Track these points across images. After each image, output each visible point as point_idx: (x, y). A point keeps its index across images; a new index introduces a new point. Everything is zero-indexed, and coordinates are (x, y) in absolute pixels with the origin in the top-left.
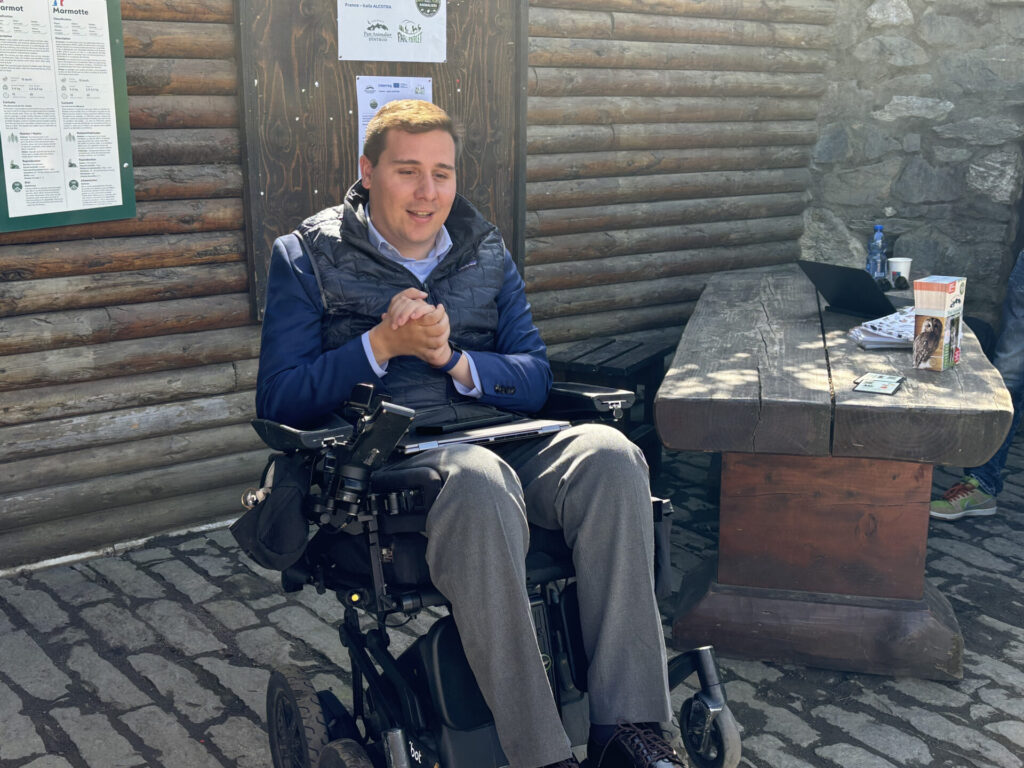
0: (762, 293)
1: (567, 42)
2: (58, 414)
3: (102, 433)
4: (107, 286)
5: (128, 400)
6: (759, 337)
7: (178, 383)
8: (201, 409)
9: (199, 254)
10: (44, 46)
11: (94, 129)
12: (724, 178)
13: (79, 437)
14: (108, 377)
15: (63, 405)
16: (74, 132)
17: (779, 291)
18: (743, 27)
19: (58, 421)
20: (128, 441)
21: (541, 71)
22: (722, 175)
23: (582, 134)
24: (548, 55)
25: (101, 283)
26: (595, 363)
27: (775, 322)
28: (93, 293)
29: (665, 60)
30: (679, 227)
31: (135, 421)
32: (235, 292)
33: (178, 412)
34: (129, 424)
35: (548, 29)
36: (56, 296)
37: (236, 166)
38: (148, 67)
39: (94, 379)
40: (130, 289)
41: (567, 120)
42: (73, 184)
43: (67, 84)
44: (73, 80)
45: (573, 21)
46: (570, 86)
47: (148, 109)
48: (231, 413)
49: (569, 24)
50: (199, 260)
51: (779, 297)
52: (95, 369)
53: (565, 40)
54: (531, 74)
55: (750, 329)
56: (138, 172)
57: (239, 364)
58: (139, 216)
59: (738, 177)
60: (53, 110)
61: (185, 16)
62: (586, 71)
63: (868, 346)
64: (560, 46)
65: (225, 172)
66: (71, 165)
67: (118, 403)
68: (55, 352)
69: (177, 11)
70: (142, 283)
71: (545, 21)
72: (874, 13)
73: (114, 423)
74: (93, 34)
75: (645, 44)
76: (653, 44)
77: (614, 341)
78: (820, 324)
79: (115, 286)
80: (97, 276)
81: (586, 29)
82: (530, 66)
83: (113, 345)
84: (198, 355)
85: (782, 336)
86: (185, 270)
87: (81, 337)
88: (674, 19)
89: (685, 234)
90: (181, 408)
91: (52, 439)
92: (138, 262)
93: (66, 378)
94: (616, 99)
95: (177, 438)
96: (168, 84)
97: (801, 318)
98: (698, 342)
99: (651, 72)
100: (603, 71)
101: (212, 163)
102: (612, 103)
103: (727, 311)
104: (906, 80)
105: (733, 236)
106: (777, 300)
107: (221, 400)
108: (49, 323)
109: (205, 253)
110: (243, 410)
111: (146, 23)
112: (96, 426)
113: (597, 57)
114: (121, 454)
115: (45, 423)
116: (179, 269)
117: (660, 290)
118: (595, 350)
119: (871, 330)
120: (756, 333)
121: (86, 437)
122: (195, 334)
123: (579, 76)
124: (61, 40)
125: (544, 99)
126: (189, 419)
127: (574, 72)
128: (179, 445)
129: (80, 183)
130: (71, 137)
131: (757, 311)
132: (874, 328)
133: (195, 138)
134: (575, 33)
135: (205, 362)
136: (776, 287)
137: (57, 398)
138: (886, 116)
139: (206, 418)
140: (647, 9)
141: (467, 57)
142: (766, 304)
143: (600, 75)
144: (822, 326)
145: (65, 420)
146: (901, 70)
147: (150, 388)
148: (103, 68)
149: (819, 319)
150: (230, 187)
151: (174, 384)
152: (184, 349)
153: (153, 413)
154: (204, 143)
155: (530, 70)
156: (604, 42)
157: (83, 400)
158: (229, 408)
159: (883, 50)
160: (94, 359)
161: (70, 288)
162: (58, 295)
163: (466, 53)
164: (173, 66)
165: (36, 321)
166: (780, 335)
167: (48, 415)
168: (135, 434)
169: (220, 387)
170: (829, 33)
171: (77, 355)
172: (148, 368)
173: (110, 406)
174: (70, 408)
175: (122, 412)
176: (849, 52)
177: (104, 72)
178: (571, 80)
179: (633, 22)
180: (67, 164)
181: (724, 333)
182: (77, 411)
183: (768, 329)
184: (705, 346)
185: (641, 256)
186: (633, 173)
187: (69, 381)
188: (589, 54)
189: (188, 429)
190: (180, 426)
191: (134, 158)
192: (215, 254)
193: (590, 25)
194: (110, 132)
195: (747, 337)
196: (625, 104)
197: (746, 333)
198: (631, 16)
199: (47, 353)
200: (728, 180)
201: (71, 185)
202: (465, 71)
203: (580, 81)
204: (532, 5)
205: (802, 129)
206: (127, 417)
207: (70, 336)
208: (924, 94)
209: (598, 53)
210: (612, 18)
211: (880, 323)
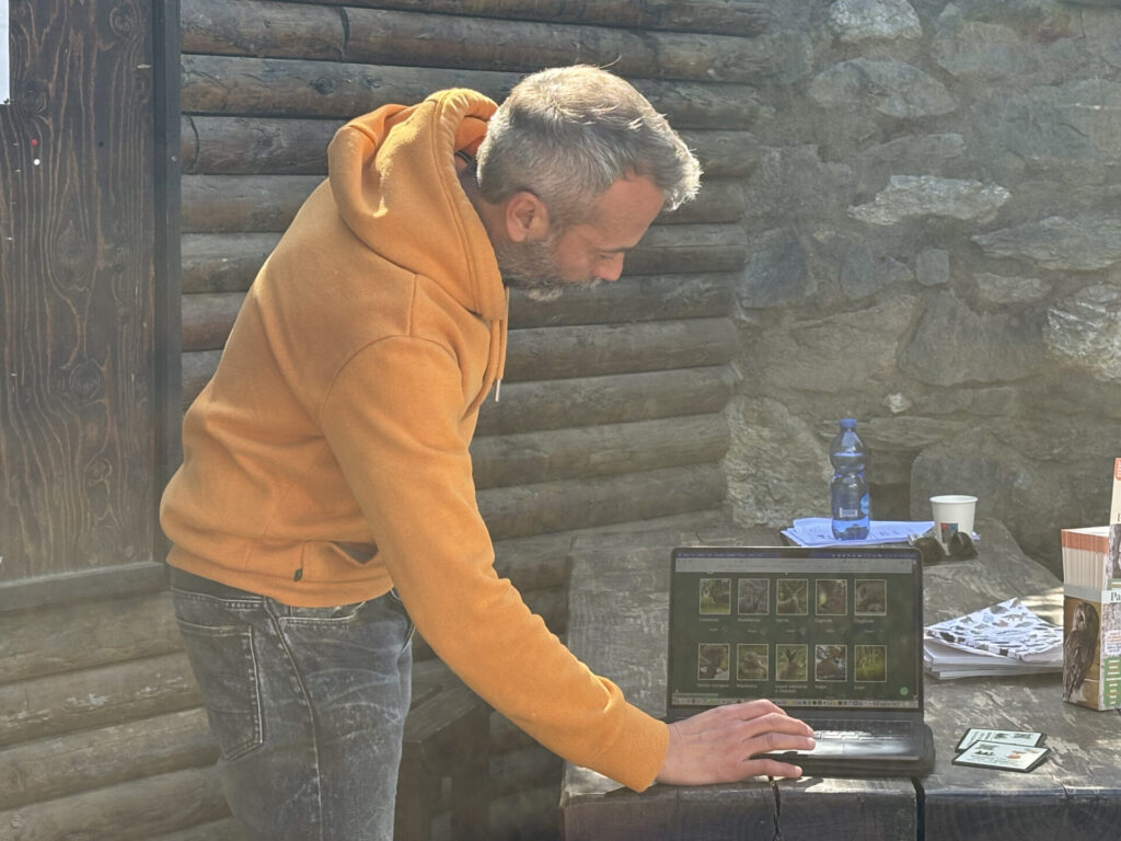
1: (256, 65)
18: (597, 39)
21: (204, 124)
24: (219, 91)
35: (216, 39)
45: (267, 23)
46: (264, 155)
49: (259, 29)
53: (252, 60)
54: (186, 131)
59: (600, 337)
62: (295, 123)
64: (242, 73)
71: (209, 21)
72: (843, 14)
81: (291, 39)
82: (184, 113)
88: (465, 22)
104: (914, 145)
113: (317, 95)
123: (282, 134)
125: (210, 180)
127: (272, 127)
134: (271, 47)
138: (879, 215)
141: (52, 94)
146: (905, 126)
155: (184, 119)
156: (330, 67)
159: (865, 87)
163: (51, 86)
170: (759, 49)
176: (800, 89)
178: (267, 142)
179: (386, 27)
188: (301, 90)
193: (302, 31)
198: (383, 14)
202: (49, 121)
203: (284, 144)
205: (716, 240)
208: (950, 171)
209: (319, 88)
210: (345, 18)
211: (958, 628)
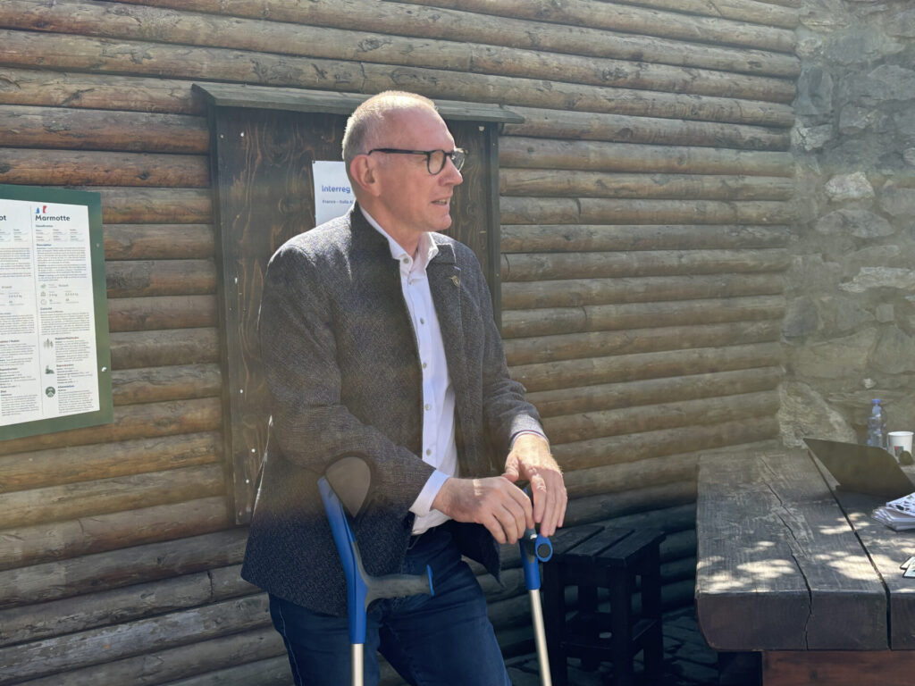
0: (762, 473)
1: (536, 228)
2: (26, 637)
3: (73, 656)
4: (82, 497)
5: (100, 619)
6: (779, 521)
7: (152, 597)
8: (175, 624)
9: (176, 458)
10: (25, 253)
11: (73, 335)
12: (696, 355)
13: (47, 663)
14: (79, 594)
15: (32, 628)
16: (52, 339)
17: (779, 471)
18: (705, 206)
19: (26, 646)
20: (98, 664)
21: (512, 258)
22: (695, 352)
23: (555, 316)
24: (518, 242)
25: (76, 493)
26: (591, 553)
27: (790, 505)
28: (66, 505)
29: (632, 242)
30: (656, 406)
31: (107, 641)
32: (212, 495)
33: (151, 630)
34: (100, 644)
35: (517, 217)
36: (28, 509)
37: (214, 365)
38: (128, 269)
39: (64, 597)
40: (104, 498)
41: (540, 304)
42: (50, 391)
43: (47, 290)
44: (52, 286)
45: (541, 208)
46: (541, 271)
47: (127, 311)
48: (207, 627)
49: (537, 211)
50: (175, 463)
51: (782, 477)
52: (66, 586)
53: (534, 226)
54: (503, 261)
55: (767, 513)
56: (116, 375)
57: (215, 573)
58: (116, 421)
59: (710, 354)
60: (31, 317)
61: (165, 218)
62: (556, 255)
63: (898, 528)
64: (529, 232)
65: (203, 372)
66: (49, 372)
67: (89, 623)
68: (25, 569)
69: (156, 213)
70: (117, 491)
71: (514, 209)
72: (833, 187)
73: (85, 644)
74: (73, 238)
75: (612, 227)
76: (619, 226)
77: (603, 528)
78: (837, 505)
79: (89, 495)
80: (71, 486)
81: (553, 215)
82: (502, 253)
83: (85, 560)
84: (174, 565)
85: (804, 520)
86: (162, 475)
87: (52, 552)
88: (638, 202)
89: (663, 413)
90: (155, 625)
91: (20, 666)
92: (113, 469)
93: (36, 598)
94: (586, 281)
95: (149, 657)
96: (148, 285)
97: (814, 499)
98: (717, 530)
99: (619, 254)
100: (572, 255)
101: (191, 363)
102: (582, 285)
103: (733, 494)
104: (873, 251)
105: (711, 414)
106: (782, 480)
107: (196, 614)
108: (20, 538)
109: (182, 456)
110: (217, 623)
111: (126, 226)
112: (66, 648)
113: (566, 241)
114: (91, 679)
115: (13, 648)
116: (155, 474)
117: (641, 472)
118: (586, 539)
119: (898, 510)
120: (774, 517)
121: (56, 661)
122: (170, 543)
123: (548, 260)
124: (43, 246)
125: (516, 284)
126: (162, 636)
127: (544, 258)
128: (151, 666)
129: (56, 389)
130: (48, 343)
131: (767, 493)
132: (901, 508)
133: (173, 339)
134: (543, 219)
135: (181, 573)
136: (775, 466)
137: (26, 620)
138: (856, 288)
139: (181, 635)
140: (612, 193)
142: (771, 485)
143: (570, 259)
144: (840, 507)
145: (33, 644)
146: (867, 242)
147: (123, 604)
148: (83, 272)
149: (834, 500)
150: (209, 386)
151: (148, 598)
152: (159, 560)
153: (125, 632)
154: (183, 343)
155: (502, 257)
156: (572, 227)
157: (53, 621)
158: (204, 622)
159: (846, 222)
160: (66, 575)
161: (43, 500)
162: (31, 508)
164: (153, 267)
165: (6, 537)
166: (801, 520)
167: (16, 639)
168: (105, 656)
169: (196, 599)
170: (788, 208)
171: (48, 572)
172: (121, 582)
173: (81, 626)
174: (39, 631)
175: (93, 632)
176: (811, 225)
177: (84, 276)
178: (542, 265)
179: (599, 207)
180: (44, 370)
181: (741, 518)
182: (46, 633)
183: (785, 512)
184: (727, 533)
185: (620, 437)
186: (606, 354)
187: (39, 601)
188: (558, 239)
189: (161, 647)
190: (152, 644)
191: (113, 362)
192: (191, 457)
193: (558, 211)
194: (89, 336)
195: (767, 522)
196: (595, 286)
197: (765, 518)
198: (596, 200)
199: (17, 571)
200: (701, 357)
201: (47, 392)
203: (550, 265)
204: (501, 195)
205: (770, 303)
206: (99, 637)
207: (41, 552)
208: (892, 264)
209: (567, 237)
210: (579, 203)
211: (906, 502)
